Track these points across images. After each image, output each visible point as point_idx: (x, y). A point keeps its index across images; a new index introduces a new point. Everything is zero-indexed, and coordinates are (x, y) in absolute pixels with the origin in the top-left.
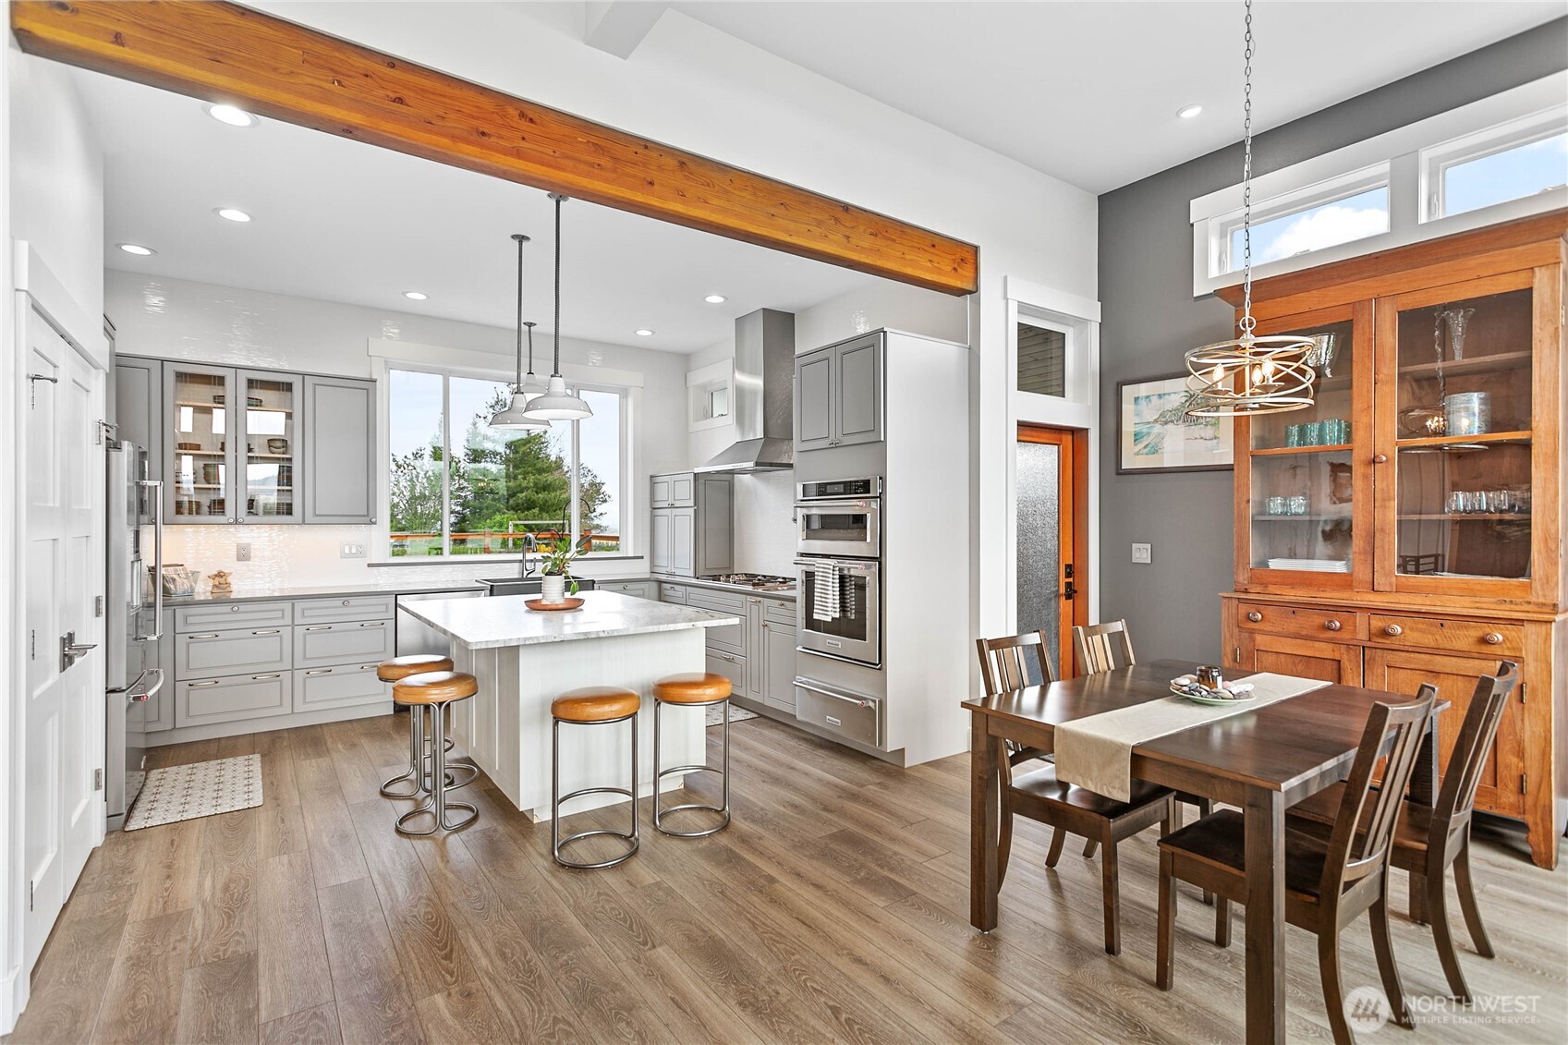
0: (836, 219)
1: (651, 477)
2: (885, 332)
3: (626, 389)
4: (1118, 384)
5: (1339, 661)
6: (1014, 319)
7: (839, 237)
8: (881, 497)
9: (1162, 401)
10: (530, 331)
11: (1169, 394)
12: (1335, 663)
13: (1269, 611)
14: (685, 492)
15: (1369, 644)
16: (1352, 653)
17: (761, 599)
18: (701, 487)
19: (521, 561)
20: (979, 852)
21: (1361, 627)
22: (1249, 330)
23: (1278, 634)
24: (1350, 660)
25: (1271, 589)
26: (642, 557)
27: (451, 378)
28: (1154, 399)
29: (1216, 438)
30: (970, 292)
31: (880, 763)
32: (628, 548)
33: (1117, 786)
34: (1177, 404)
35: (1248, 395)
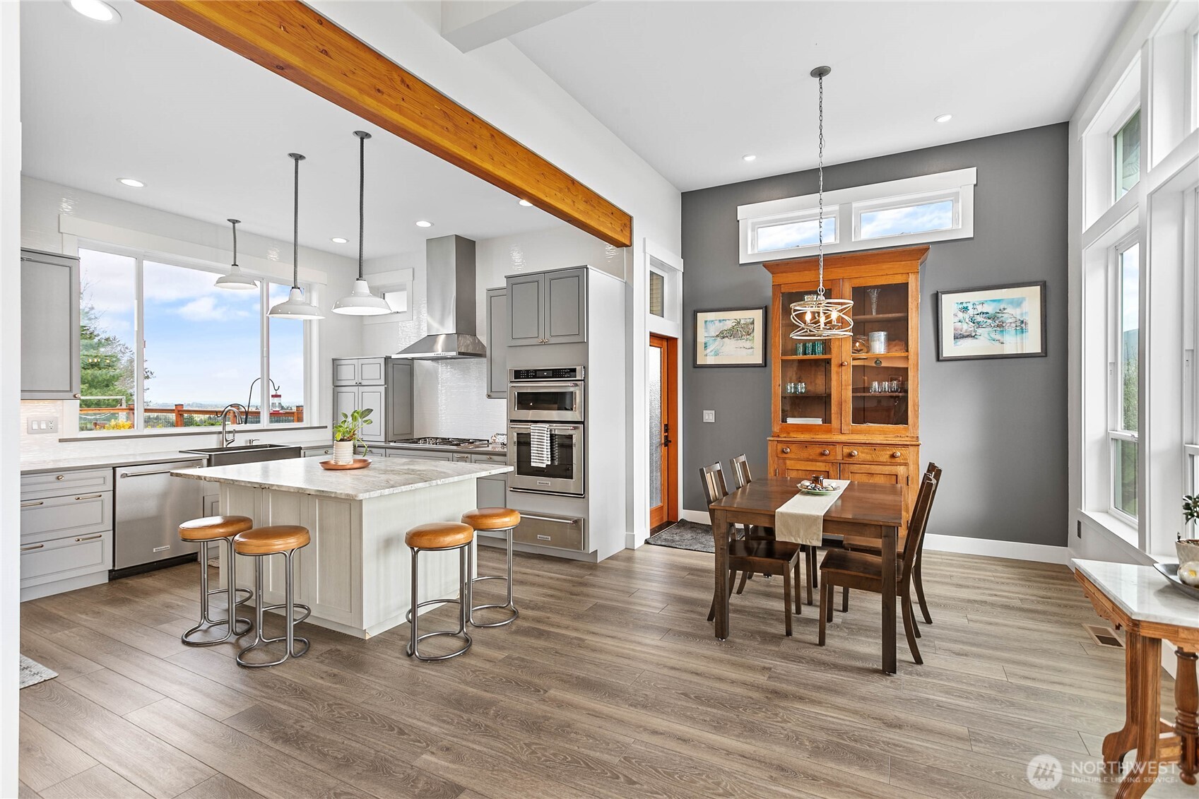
0: (568, 189)
1: (333, 360)
2: (587, 268)
3: (309, 285)
4: (694, 311)
5: (828, 472)
6: (649, 268)
7: (569, 201)
8: (585, 380)
9: (721, 324)
10: (234, 227)
11: (725, 320)
12: (826, 473)
13: (794, 447)
14: (375, 373)
15: (843, 462)
16: (835, 467)
17: (469, 455)
18: (390, 370)
19: (220, 433)
20: (721, 593)
21: (839, 453)
22: (822, 293)
23: (799, 460)
24: (833, 471)
25: (792, 435)
26: (326, 427)
27: (144, 261)
28: (717, 323)
29: (752, 348)
30: (627, 246)
31: (581, 563)
32: (312, 418)
33: (815, 538)
34: (730, 327)
35: (822, 329)
